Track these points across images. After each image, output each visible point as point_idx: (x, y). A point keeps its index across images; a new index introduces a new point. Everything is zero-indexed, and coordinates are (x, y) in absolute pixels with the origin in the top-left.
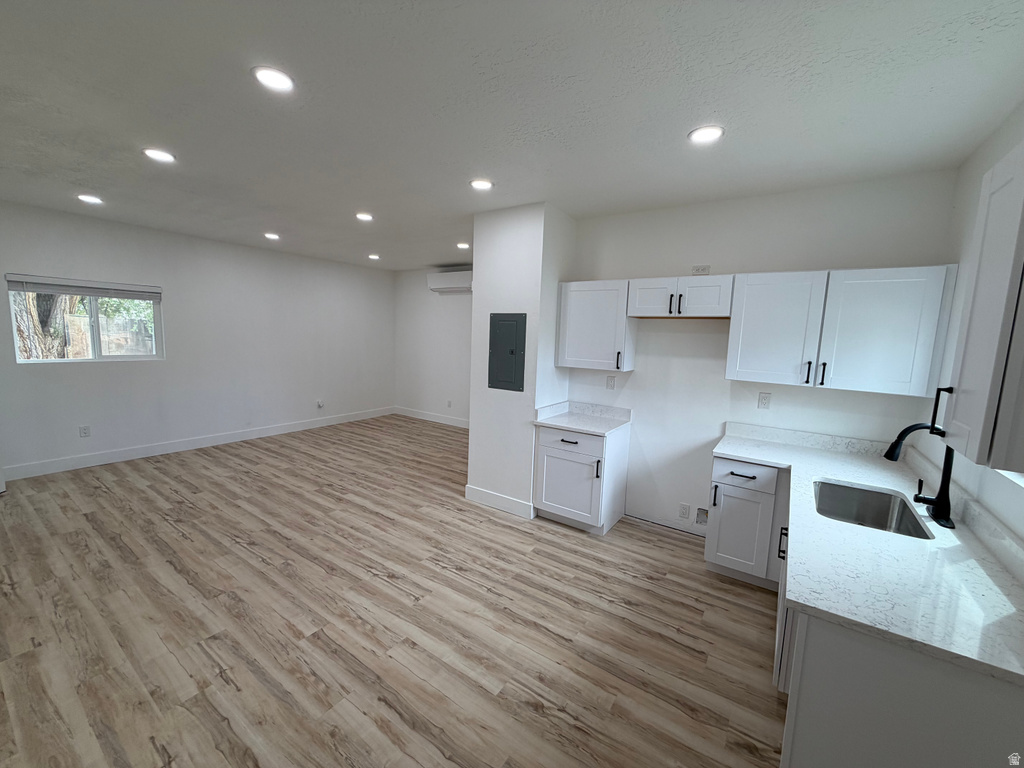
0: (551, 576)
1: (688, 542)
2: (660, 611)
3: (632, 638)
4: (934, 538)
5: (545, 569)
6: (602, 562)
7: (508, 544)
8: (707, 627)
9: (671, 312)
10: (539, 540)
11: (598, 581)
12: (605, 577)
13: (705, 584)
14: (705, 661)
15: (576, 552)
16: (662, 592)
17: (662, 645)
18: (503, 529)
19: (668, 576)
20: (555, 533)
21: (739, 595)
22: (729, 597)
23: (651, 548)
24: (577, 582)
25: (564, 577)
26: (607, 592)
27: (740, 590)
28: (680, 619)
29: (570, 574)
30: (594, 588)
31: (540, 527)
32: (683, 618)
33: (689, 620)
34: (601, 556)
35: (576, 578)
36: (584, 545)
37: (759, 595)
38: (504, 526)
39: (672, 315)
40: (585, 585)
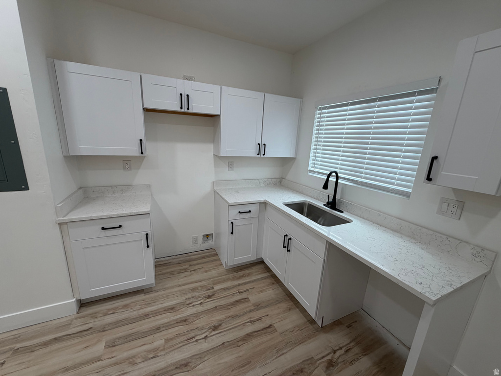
0: (146, 359)
1: (204, 257)
2: (233, 317)
3: (241, 354)
4: (352, 221)
5: (134, 357)
6: (172, 309)
7: (69, 364)
8: (258, 306)
9: (181, 108)
10: (103, 330)
11: (182, 328)
12: (185, 321)
13: (233, 279)
14: (275, 330)
15: (147, 316)
16: (223, 302)
17: (255, 342)
18: (48, 349)
19: (216, 288)
20: (114, 311)
21: (248, 275)
22: (247, 279)
23: (191, 275)
24: (170, 343)
25: (156, 350)
26: (197, 332)
27: (247, 272)
28: (245, 313)
29: (158, 341)
30: (186, 337)
31: (94, 316)
32: (245, 311)
33: (248, 309)
34: (168, 304)
35: (167, 341)
36: (148, 305)
37: (254, 269)
38: (46, 344)
39: (183, 110)
40: (179, 340)
